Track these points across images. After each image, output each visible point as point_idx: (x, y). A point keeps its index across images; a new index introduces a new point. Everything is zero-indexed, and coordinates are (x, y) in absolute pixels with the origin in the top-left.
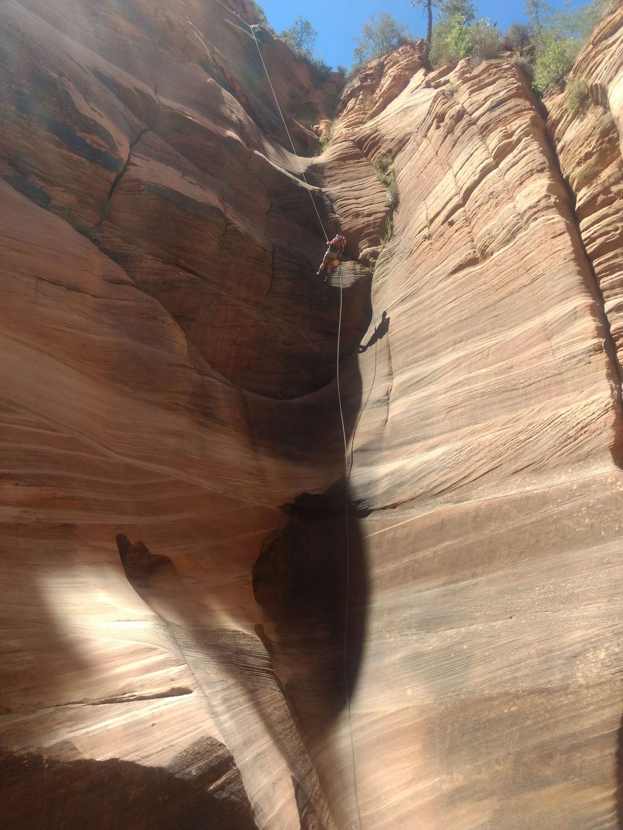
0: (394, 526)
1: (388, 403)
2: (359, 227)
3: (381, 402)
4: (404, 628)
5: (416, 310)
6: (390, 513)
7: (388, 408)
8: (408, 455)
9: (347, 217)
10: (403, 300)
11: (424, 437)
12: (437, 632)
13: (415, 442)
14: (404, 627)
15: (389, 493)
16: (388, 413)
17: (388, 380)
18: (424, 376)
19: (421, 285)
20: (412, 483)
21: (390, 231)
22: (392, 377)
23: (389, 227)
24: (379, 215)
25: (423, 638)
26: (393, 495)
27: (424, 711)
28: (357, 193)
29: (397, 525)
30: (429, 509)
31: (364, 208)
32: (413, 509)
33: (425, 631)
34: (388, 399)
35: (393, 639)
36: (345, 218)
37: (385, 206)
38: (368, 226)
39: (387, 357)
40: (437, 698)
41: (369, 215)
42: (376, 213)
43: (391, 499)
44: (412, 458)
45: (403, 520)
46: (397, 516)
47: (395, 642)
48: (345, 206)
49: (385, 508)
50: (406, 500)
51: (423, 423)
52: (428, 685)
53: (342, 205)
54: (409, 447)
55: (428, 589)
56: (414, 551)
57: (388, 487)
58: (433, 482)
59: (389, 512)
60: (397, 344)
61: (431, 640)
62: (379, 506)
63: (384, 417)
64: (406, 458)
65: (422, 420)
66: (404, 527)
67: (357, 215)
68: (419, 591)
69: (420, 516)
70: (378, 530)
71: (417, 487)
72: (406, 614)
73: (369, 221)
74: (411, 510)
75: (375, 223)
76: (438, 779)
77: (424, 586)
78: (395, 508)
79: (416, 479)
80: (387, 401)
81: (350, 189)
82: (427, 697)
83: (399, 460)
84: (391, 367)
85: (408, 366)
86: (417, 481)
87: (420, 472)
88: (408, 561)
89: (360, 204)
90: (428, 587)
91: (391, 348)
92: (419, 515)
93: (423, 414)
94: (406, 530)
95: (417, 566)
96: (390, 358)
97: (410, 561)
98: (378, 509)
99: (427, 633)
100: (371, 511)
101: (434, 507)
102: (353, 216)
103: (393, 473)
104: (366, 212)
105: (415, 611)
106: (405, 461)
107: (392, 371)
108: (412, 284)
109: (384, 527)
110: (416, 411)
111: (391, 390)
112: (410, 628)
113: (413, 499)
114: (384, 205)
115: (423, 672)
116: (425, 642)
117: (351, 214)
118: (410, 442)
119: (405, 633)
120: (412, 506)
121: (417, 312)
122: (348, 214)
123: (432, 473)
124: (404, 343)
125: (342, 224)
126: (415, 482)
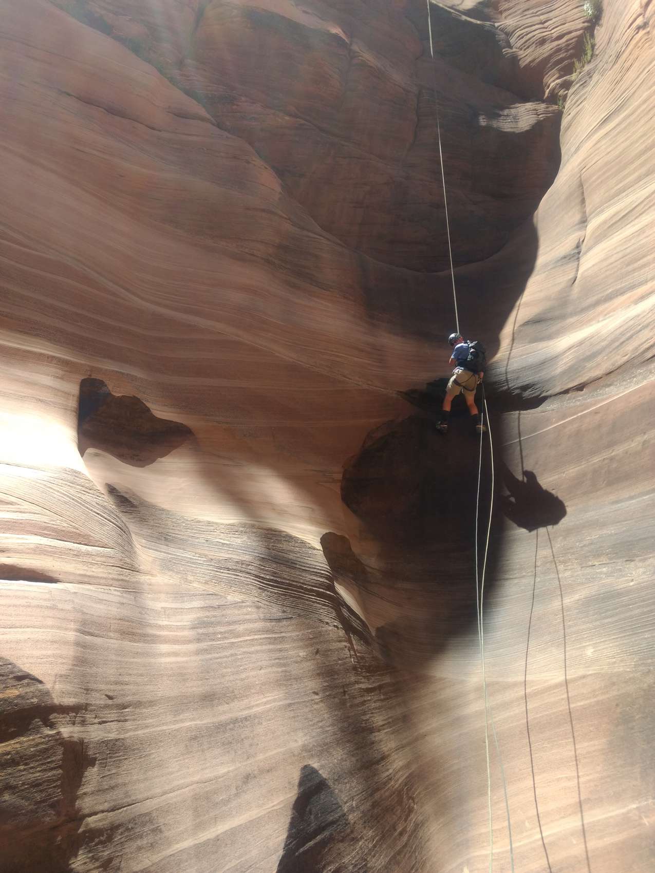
0: (579, 414)
1: (578, 259)
2: (545, 56)
3: (568, 258)
4: (588, 557)
5: (623, 126)
6: (574, 398)
7: (578, 264)
8: (606, 315)
9: (528, 47)
10: (605, 121)
11: (631, 286)
12: (644, 560)
13: (617, 296)
14: (589, 554)
15: (573, 370)
16: (577, 270)
17: (580, 229)
18: (634, 206)
19: (632, 91)
20: (611, 350)
21: (589, 52)
22: (586, 224)
23: (589, 47)
24: (574, 34)
25: (620, 570)
26: (580, 372)
27: (614, 684)
28: (542, 18)
29: (584, 412)
30: (637, 383)
31: (553, 31)
32: (612, 387)
33: (625, 559)
34: (579, 253)
35: (570, 572)
36: (525, 50)
37: (584, 22)
38: (558, 50)
39: (579, 200)
40: (640, 662)
41: (560, 37)
42: (570, 32)
43: (576, 378)
44: (612, 318)
45: (595, 404)
46: (586, 399)
47: (572, 576)
48: (527, 35)
49: (566, 392)
50: (600, 376)
51: (630, 268)
52: (625, 642)
53: (522, 34)
54: (607, 305)
55: (631, 498)
56: (611, 445)
57: (572, 363)
58: (645, 342)
59: (573, 396)
60: (594, 178)
61: (634, 573)
62: (558, 389)
63: (571, 276)
64: (602, 320)
65: (628, 265)
66: (596, 413)
67: (542, 42)
68: (617, 502)
69: (622, 394)
70: (554, 423)
71: (618, 355)
72: (594, 535)
73: (559, 45)
74: (607, 389)
75: (568, 45)
76: (634, 806)
77: (625, 494)
78: (582, 390)
79: (617, 344)
80: (577, 256)
81: (534, 14)
82: (622, 661)
83: (591, 325)
84: (585, 212)
85: (610, 200)
86: (618, 346)
87: (622, 334)
88: (599, 461)
89: (547, 28)
90: (633, 494)
91: (585, 187)
92: (620, 393)
93: (631, 256)
94: (598, 417)
95: (614, 466)
96: (583, 201)
97: (604, 459)
98: (555, 395)
99: (628, 562)
100: (545, 399)
101: (645, 378)
102: (536, 44)
103: (581, 343)
104: (555, 35)
105: (611, 530)
106: (600, 325)
107: (586, 216)
108: (619, 96)
109: (564, 417)
110: (620, 255)
111: (583, 241)
112: (599, 556)
113: (612, 372)
114: (582, 21)
115: (616, 621)
116: (624, 576)
117: (534, 42)
118: (609, 298)
119: (590, 563)
120: (609, 383)
121: (625, 128)
122: (531, 43)
123: (643, 331)
124: (604, 173)
125: (521, 59)
126: (614, 349)
